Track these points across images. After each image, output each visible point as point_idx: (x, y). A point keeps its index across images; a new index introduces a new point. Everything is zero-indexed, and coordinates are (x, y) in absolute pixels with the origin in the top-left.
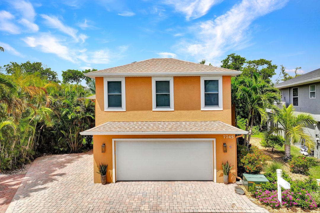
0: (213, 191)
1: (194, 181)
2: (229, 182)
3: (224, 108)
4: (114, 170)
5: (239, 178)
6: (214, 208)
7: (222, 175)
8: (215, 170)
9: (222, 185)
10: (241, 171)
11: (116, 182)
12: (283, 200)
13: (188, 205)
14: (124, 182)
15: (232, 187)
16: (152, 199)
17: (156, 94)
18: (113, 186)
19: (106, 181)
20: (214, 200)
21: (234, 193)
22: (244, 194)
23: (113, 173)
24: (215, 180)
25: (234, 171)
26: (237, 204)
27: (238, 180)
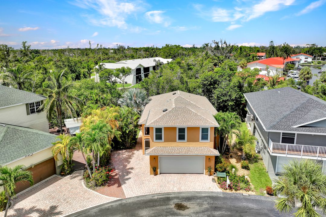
0: (203, 180)
1: (195, 174)
2: (210, 175)
3: (211, 141)
4: (159, 170)
5: (215, 173)
6: (202, 189)
7: (207, 172)
8: (205, 170)
9: (207, 176)
10: (216, 170)
11: (160, 174)
12: (228, 186)
13: (192, 188)
14: (163, 174)
15: (212, 177)
16: (177, 185)
17: (179, 135)
18: (159, 176)
19: (156, 174)
20: (203, 185)
21: (211, 182)
22: (216, 182)
23: (159, 171)
24: (204, 173)
25: (213, 170)
26: (211, 187)
27: (214, 174)
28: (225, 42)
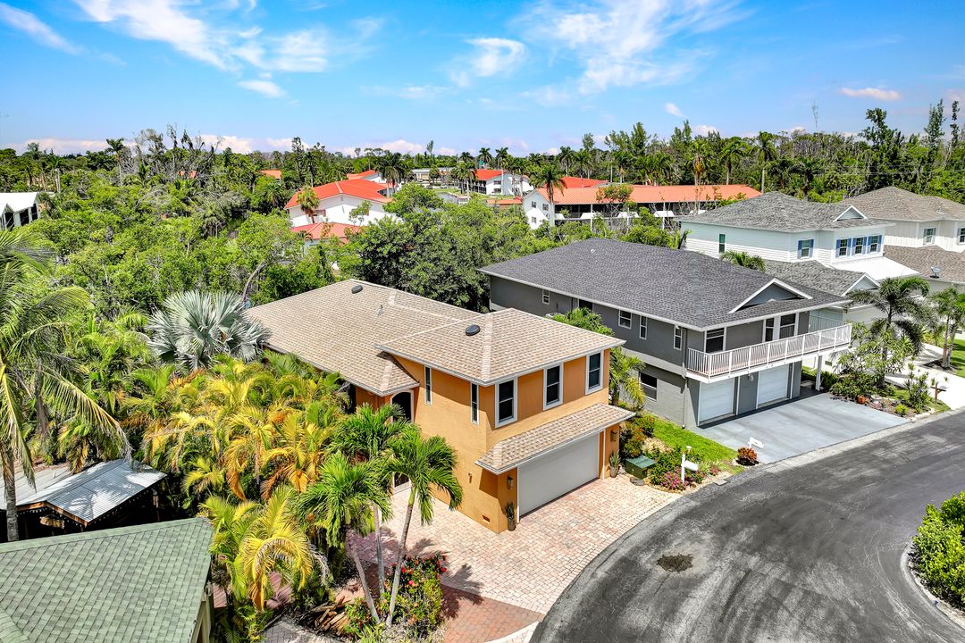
7: (609, 468)
14: (525, 518)
17: (547, 389)
19: (515, 525)
21: (637, 487)
22: (644, 484)
28: (185, 138)
